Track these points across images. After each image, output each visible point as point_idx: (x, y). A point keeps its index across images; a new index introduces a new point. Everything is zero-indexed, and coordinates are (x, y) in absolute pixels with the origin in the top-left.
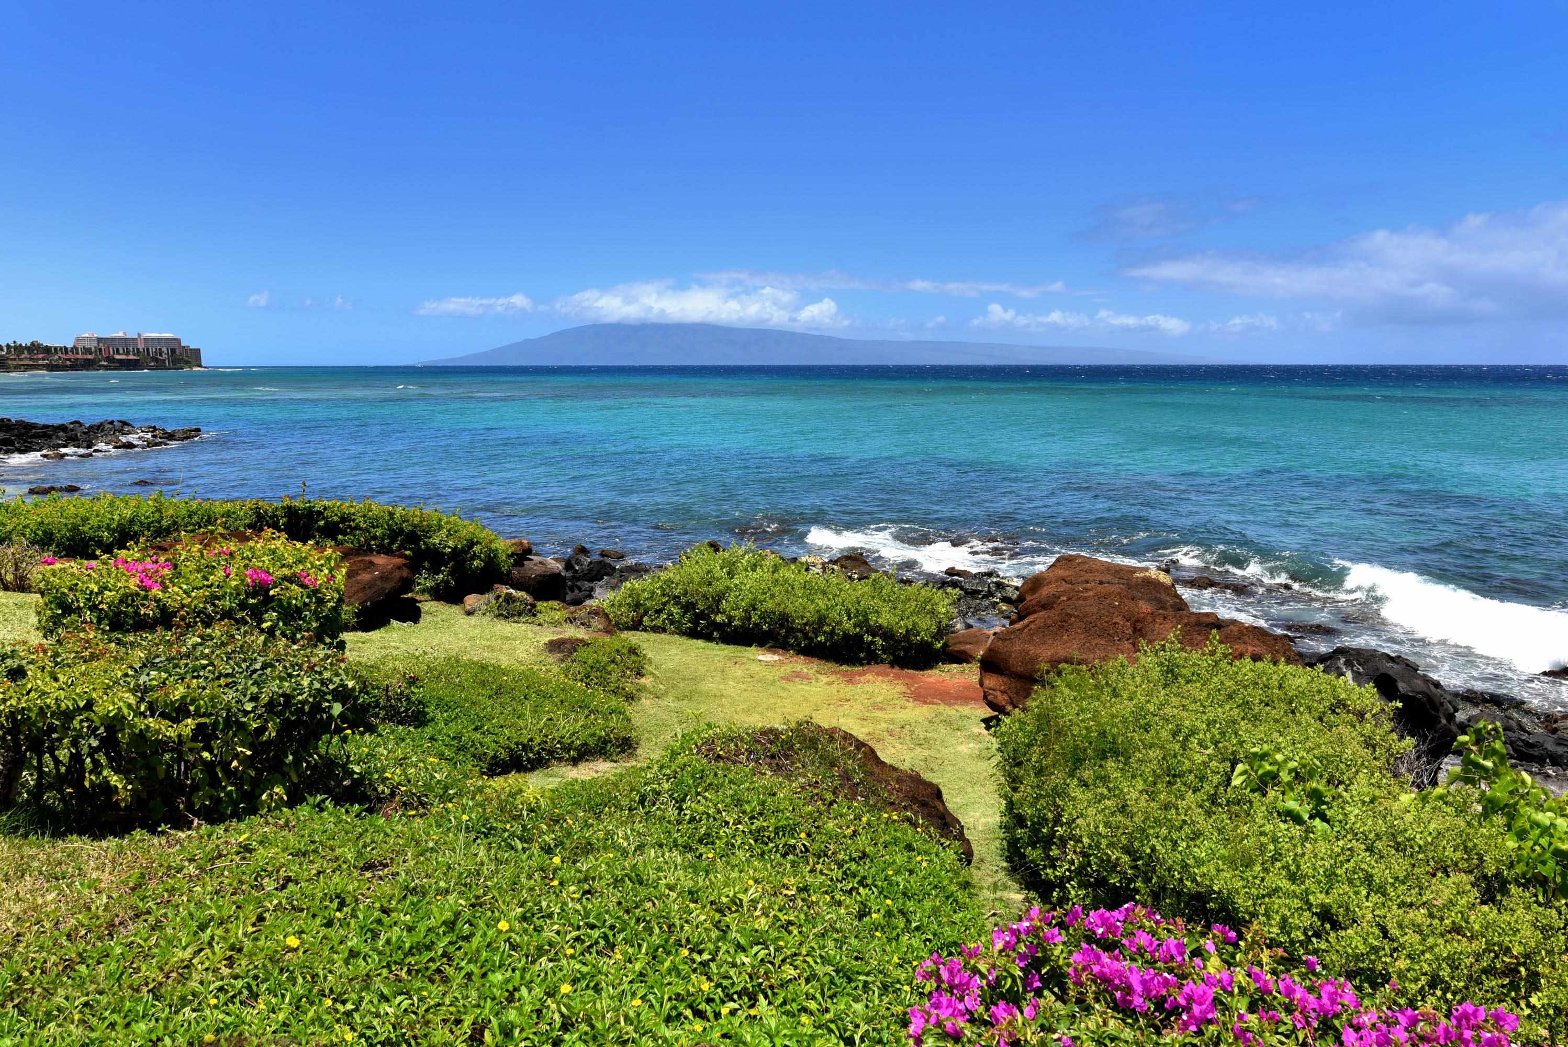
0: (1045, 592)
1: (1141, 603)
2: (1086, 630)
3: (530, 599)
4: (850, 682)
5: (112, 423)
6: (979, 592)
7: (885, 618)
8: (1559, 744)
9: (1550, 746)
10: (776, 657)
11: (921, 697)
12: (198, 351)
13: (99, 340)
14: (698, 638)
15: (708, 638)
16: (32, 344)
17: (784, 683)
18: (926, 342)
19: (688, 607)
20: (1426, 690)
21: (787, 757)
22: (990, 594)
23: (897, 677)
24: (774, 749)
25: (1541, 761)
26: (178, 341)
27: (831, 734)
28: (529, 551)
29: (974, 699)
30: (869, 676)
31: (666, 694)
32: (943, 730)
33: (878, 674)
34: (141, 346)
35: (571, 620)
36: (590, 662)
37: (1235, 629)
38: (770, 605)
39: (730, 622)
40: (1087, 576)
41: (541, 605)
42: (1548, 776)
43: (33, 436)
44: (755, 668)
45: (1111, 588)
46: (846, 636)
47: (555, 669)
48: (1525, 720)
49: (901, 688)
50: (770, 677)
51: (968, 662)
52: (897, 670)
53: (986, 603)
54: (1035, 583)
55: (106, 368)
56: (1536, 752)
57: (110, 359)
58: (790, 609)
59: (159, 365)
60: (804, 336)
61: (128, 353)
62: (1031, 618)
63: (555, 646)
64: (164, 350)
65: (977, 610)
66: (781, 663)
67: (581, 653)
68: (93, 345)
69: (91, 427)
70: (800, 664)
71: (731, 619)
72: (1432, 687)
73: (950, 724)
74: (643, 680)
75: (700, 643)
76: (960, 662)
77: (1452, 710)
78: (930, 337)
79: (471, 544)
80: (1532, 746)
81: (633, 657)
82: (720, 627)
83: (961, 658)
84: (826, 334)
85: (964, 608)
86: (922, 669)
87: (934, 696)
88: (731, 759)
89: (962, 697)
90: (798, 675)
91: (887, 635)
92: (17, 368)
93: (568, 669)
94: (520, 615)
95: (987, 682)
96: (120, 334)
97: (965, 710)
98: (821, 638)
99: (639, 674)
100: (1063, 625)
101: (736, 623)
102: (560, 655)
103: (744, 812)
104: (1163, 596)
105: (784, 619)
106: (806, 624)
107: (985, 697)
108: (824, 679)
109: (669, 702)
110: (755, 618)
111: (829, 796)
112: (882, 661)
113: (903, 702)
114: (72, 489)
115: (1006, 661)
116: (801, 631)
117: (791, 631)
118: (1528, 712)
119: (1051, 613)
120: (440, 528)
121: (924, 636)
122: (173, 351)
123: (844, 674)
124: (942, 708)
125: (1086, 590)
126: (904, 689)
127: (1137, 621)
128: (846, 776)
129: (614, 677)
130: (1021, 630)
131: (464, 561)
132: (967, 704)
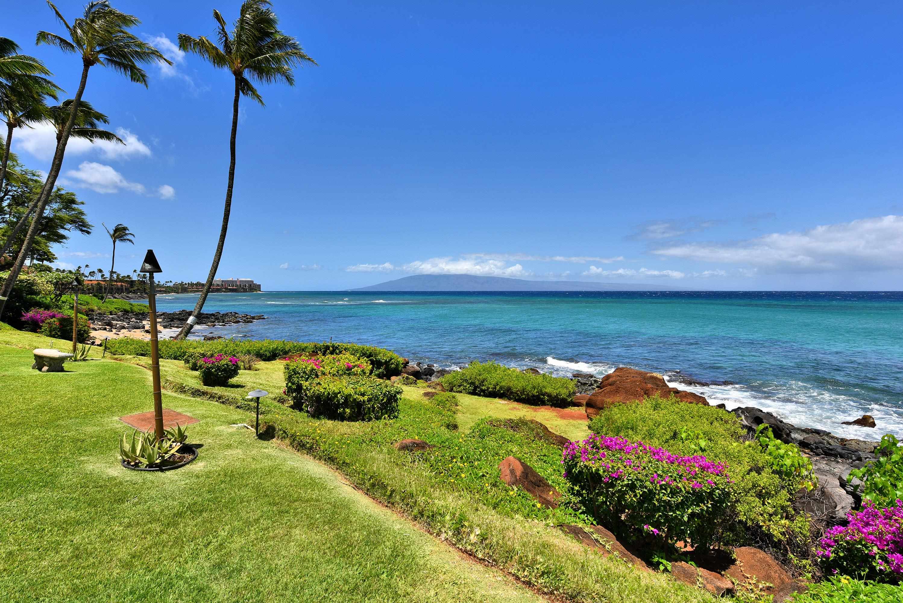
0: (610, 380)
1: (649, 385)
2: (626, 393)
3: (415, 379)
4: (535, 411)
5: (231, 313)
6: (587, 384)
7: (548, 390)
8: (843, 449)
9: (839, 450)
10: (506, 402)
11: (563, 417)
12: (260, 285)
13: (223, 281)
14: (475, 395)
15: (479, 395)
16: (198, 283)
17: (510, 411)
18: (562, 282)
19: (472, 383)
20: (775, 423)
21: (517, 427)
22: (592, 385)
23: (553, 410)
24: (512, 425)
25: (835, 456)
26: (252, 281)
27: (532, 422)
28: (408, 363)
29: (584, 419)
30: (543, 410)
31: (466, 413)
32: (572, 428)
33: (546, 409)
34: (238, 284)
35: (429, 387)
36: (439, 400)
37: (684, 393)
38: (503, 384)
39: (488, 389)
40: (629, 375)
41: (418, 381)
42: (838, 462)
43: (203, 318)
44: (498, 405)
45: (637, 379)
46: (533, 396)
47: (427, 402)
48: (830, 440)
49: (555, 414)
50: (504, 408)
51: (581, 406)
52: (553, 408)
53: (590, 388)
54: (608, 377)
55: (224, 292)
56: (833, 452)
57: (226, 288)
58: (511, 385)
59: (245, 291)
60: (508, 280)
61: (233, 286)
62: (605, 388)
63: (426, 394)
64: (247, 285)
65: (586, 391)
66: (508, 404)
67: (436, 397)
68: (220, 283)
69: (223, 315)
70: (515, 405)
71: (488, 388)
72: (779, 423)
73: (575, 426)
74: (458, 407)
75: (476, 397)
76: (578, 406)
77: (788, 432)
78: (564, 279)
79: (391, 359)
80: (831, 450)
81: (454, 399)
82: (483, 391)
83: (578, 405)
84: (518, 278)
85: (580, 390)
86: (563, 408)
87: (568, 417)
88: (499, 426)
89: (580, 417)
90: (515, 408)
91: (549, 395)
92: (191, 292)
93: (432, 402)
94: (411, 384)
95: (588, 411)
96: (231, 279)
97: (580, 422)
98: (524, 396)
99: (457, 405)
100: (617, 391)
101: (490, 390)
102: (428, 397)
103: (505, 440)
104: (658, 383)
105: (509, 389)
106: (518, 391)
107: (588, 416)
108: (525, 410)
109: (468, 415)
110: (498, 388)
111: (533, 439)
112: (548, 405)
113: (556, 418)
114: (219, 337)
115: (595, 403)
116: (516, 393)
117: (512, 393)
118: (833, 437)
119: (613, 387)
120: (380, 353)
121: (563, 396)
122: (250, 285)
123: (533, 409)
124: (571, 421)
125: (627, 379)
126: (556, 414)
127: (647, 390)
128: (538, 434)
129: (448, 406)
130: (601, 392)
131: (389, 365)
132: (581, 420)
